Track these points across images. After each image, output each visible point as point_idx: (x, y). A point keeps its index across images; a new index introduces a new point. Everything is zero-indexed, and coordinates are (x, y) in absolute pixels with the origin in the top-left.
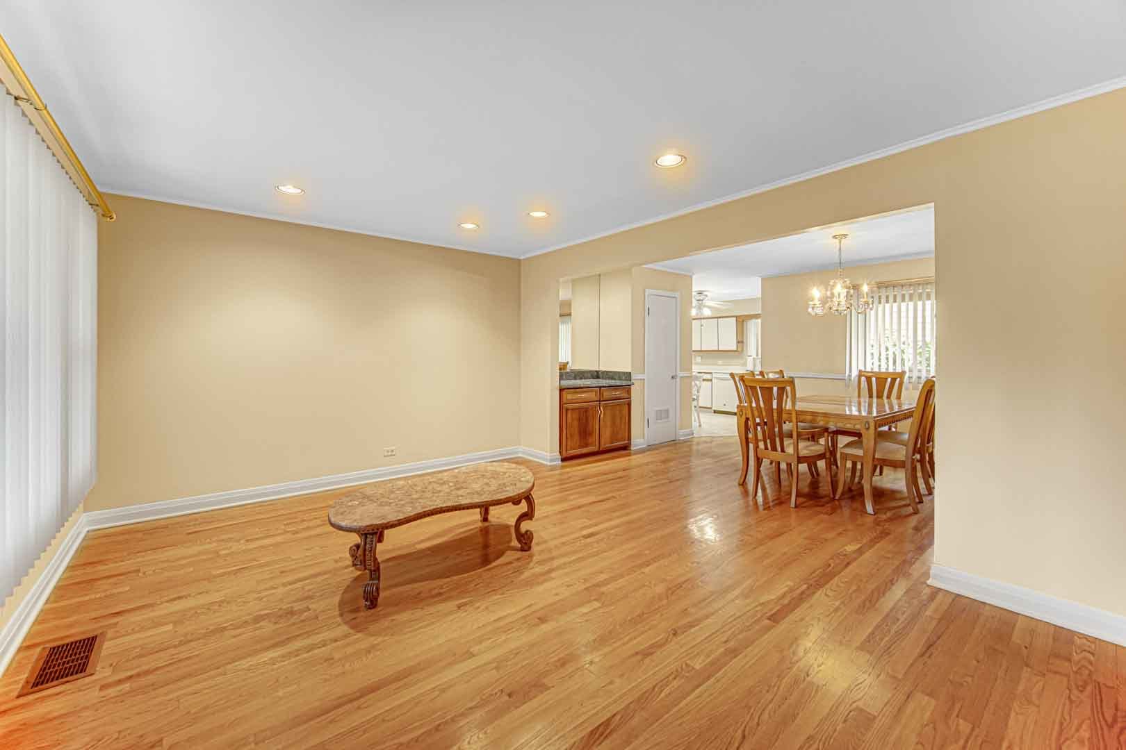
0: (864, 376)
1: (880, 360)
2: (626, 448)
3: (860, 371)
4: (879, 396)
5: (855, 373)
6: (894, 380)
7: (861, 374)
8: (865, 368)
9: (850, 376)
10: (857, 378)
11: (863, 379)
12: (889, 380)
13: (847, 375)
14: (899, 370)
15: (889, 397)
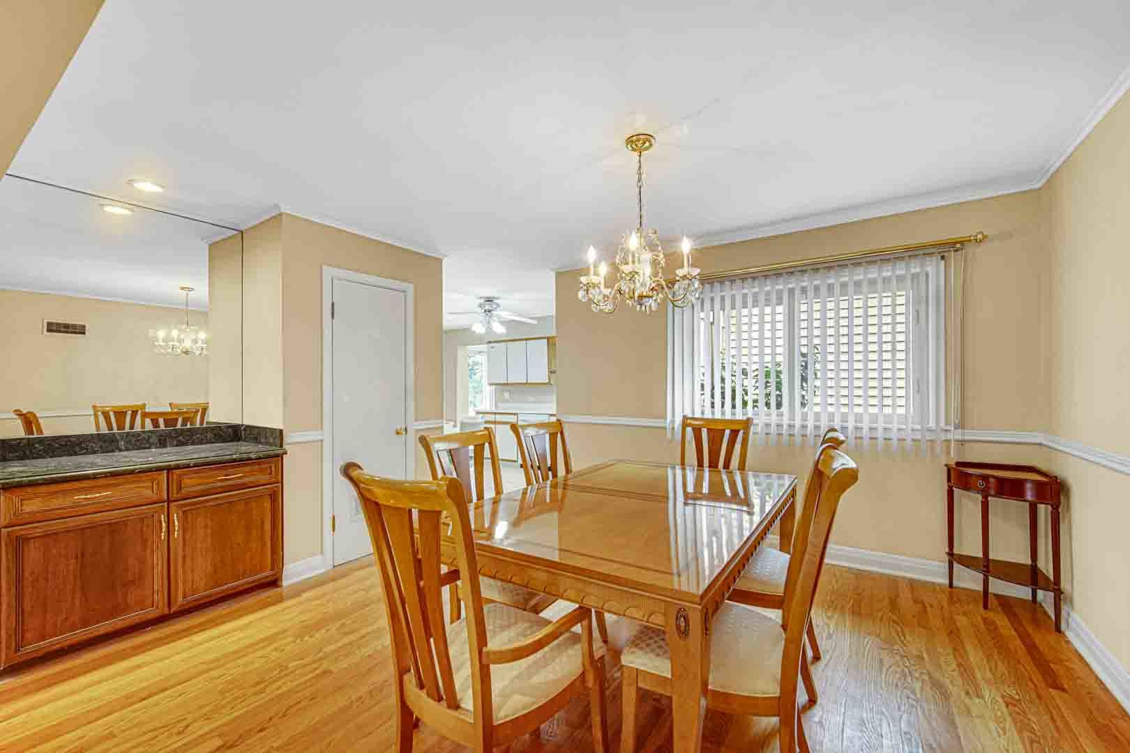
0: (690, 425)
1: (713, 396)
2: (274, 583)
3: (685, 418)
4: (713, 465)
5: (678, 421)
6: (735, 433)
7: (685, 422)
8: (693, 414)
9: (673, 422)
10: (680, 429)
11: (689, 430)
12: (727, 432)
13: (668, 421)
14: (739, 416)
15: (727, 466)
